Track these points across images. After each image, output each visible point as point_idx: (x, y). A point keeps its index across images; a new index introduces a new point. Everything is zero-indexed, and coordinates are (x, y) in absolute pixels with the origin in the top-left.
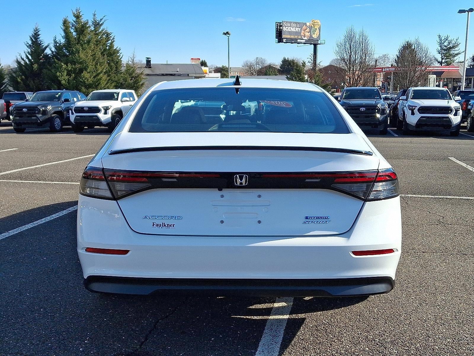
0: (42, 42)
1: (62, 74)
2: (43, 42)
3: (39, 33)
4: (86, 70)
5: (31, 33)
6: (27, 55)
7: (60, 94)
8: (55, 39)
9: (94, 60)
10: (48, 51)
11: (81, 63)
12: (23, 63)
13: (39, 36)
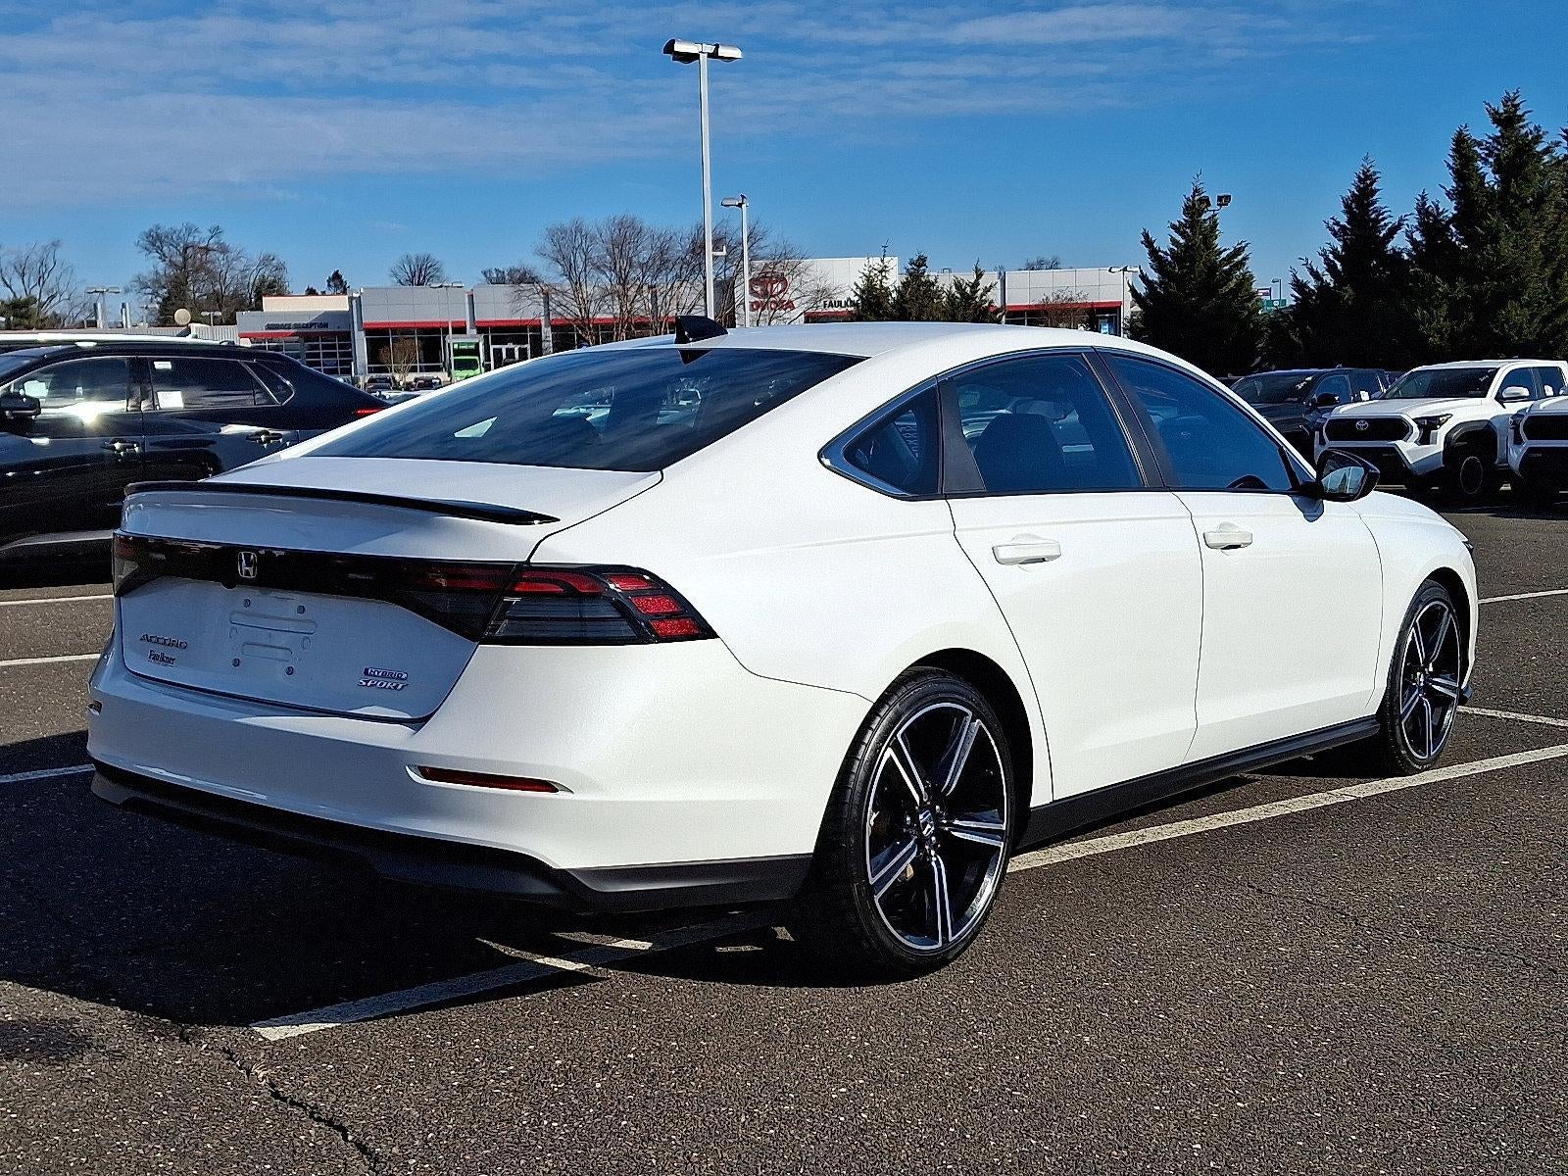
0: (1382, 214)
1: (1431, 314)
2: (1385, 215)
3: (1374, 186)
4: (1517, 296)
5: (1348, 188)
6: (1331, 257)
7: (1310, 379)
8: (1425, 204)
9: (1548, 260)
10: (1399, 242)
11: (1502, 276)
12: (1312, 284)
13: (1374, 198)
